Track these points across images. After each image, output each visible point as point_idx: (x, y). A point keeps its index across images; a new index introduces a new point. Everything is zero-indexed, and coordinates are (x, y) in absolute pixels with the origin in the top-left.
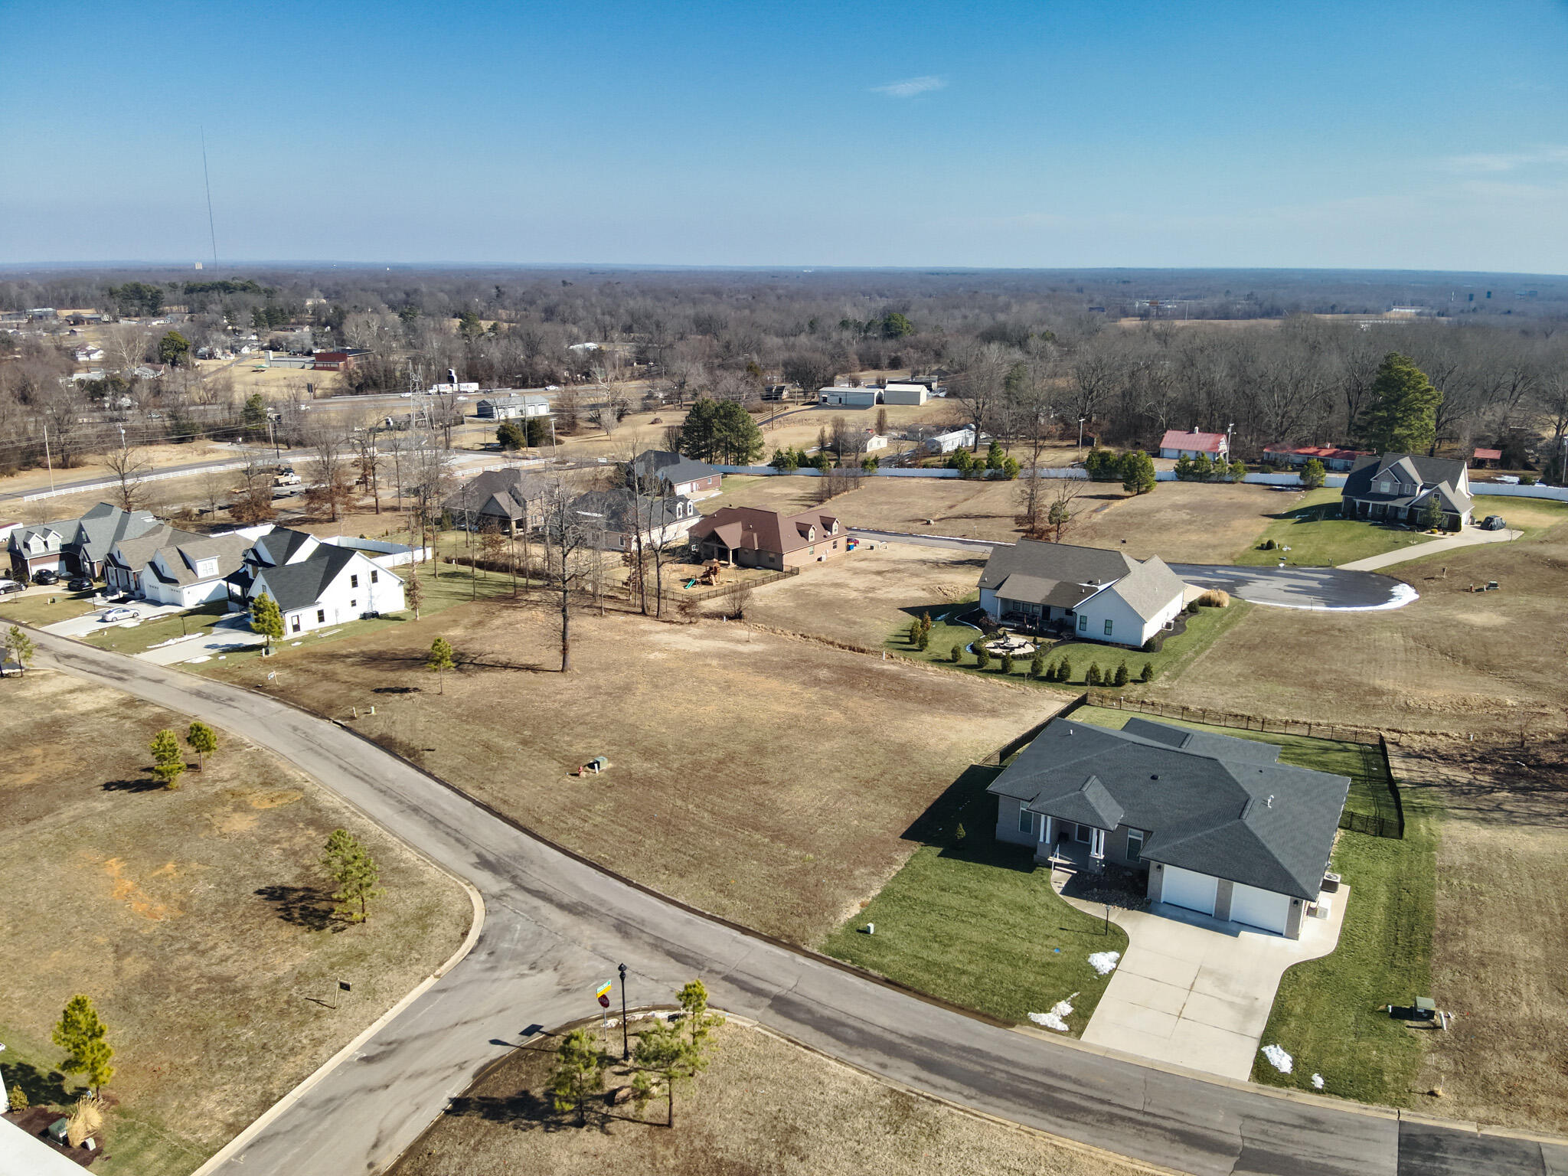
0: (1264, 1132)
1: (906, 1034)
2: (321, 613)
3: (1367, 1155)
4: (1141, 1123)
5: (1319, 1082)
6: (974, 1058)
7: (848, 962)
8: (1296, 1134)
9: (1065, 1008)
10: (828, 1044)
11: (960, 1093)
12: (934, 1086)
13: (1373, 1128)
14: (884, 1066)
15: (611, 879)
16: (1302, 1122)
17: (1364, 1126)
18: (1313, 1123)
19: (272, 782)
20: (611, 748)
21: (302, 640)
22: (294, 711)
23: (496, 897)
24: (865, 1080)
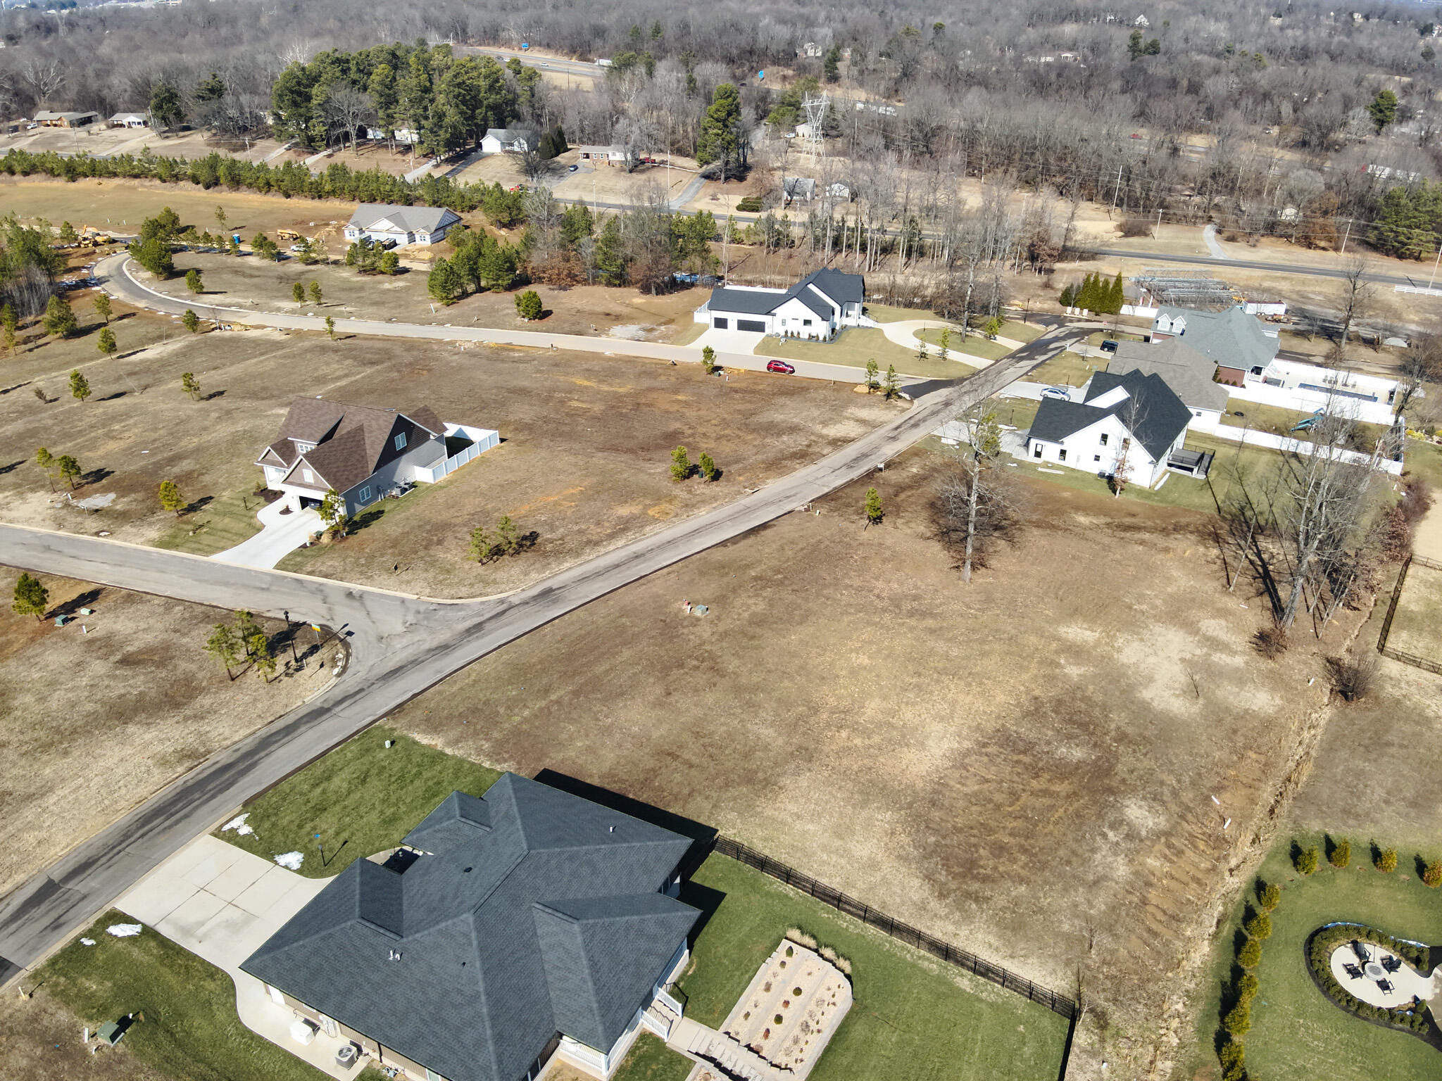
0: (67, 900)
1: (261, 761)
2: (1063, 453)
3: (12, 940)
4: (114, 848)
5: (88, 942)
7: (355, 737)
8: (54, 915)
9: (245, 830)
12: (205, 769)
13: (29, 953)
14: (236, 750)
16: (62, 920)
17: (33, 950)
18: (56, 926)
19: (688, 506)
20: (746, 615)
21: (1021, 464)
22: (826, 490)
23: (502, 601)
24: (228, 742)
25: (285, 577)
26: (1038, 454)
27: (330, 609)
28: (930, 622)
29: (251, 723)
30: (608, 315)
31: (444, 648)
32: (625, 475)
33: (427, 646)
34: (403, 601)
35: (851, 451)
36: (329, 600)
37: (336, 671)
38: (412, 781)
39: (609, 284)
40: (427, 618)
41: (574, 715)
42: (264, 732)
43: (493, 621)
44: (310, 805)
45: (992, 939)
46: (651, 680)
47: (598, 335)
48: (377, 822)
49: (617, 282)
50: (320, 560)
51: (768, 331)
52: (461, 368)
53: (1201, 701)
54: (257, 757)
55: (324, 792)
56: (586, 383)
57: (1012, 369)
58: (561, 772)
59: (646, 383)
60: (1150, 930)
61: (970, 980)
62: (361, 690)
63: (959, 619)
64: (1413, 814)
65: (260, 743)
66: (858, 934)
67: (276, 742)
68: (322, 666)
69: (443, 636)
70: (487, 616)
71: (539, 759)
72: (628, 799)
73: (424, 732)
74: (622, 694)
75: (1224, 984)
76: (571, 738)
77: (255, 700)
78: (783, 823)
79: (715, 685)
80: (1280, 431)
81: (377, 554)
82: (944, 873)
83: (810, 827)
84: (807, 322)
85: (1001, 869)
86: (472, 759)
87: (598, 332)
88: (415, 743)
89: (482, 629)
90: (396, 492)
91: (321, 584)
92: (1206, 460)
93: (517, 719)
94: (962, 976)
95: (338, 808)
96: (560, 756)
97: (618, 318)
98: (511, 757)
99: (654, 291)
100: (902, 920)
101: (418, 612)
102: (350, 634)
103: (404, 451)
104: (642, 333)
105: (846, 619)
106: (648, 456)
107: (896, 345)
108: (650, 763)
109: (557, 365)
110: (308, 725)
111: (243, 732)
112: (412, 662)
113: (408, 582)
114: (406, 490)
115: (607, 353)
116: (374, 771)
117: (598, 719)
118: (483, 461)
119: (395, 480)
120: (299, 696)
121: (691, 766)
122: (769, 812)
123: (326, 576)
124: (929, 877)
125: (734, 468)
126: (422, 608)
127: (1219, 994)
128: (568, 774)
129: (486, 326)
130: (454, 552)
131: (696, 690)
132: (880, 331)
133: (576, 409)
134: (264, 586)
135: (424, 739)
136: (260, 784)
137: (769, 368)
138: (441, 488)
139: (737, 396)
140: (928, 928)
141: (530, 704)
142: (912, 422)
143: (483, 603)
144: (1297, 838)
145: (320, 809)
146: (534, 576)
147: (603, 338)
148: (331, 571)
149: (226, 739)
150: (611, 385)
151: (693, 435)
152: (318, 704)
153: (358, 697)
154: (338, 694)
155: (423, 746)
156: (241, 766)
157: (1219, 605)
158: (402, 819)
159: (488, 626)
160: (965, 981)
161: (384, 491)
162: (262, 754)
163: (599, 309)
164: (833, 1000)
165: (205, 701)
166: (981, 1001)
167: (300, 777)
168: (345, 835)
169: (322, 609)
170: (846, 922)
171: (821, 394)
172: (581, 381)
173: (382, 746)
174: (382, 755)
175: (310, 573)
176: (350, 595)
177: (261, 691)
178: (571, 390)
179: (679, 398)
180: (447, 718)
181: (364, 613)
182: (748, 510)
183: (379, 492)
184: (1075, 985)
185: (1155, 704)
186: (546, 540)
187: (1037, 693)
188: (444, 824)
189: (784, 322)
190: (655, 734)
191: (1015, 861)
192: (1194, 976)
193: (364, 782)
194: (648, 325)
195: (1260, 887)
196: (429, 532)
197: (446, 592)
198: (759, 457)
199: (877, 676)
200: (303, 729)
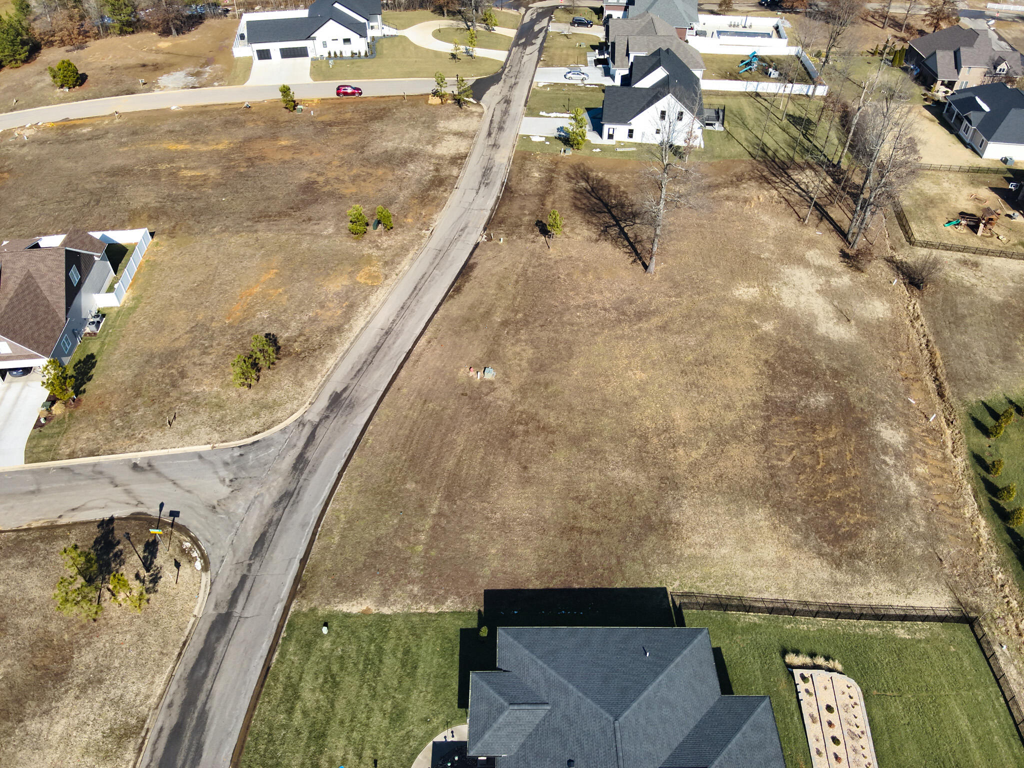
1: (208, 706)
2: (631, 131)
6: (190, 757)
7: (284, 634)
10: (186, 665)
11: (151, 761)
12: (155, 743)
14: (170, 705)
15: (343, 461)
19: (390, 264)
20: (524, 364)
21: (603, 148)
22: (487, 214)
23: (301, 423)
24: (153, 701)
25: (47, 470)
26: (611, 137)
27: (128, 492)
28: (656, 321)
29: (159, 666)
30: (144, 66)
31: (287, 498)
32: (305, 245)
33: (268, 500)
34: (200, 456)
35: (473, 166)
36: (118, 480)
37: (198, 565)
38: (381, 661)
39: (122, 32)
40: (242, 468)
41: (465, 522)
42: (182, 670)
43: (310, 448)
44: (305, 735)
45: (889, 586)
46: (501, 459)
47: (149, 90)
48: (386, 723)
49: (131, 29)
50: (71, 434)
51: (311, 54)
52: (40, 162)
53: (853, 322)
54: (199, 704)
55: (305, 713)
56: (181, 147)
57: (526, 58)
58: (501, 587)
59: (240, 134)
60: (952, 526)
61: (902, 628)
62: (244, 579)
63: (671, 310)
64: (1010, 366)
65: (188, 685)
66: (818, 630)
67: (205, 676)
68: (178, 565)
69: (276, 485)
70: (301, 444)
71: (472, 583)
72: (575, 589)
73: (345, 599)
74: (488, 483)
75: (1010, 545)
76: (482, 548)
77: (141, 636)
78: (704, 557)
79: (553, 443)
80: (733, 76)
81: (128, 409)
82: (825, 544)
83: (724, 551)
84: (347, 41)
85: (852, 522)
86: (415, 609)
87: (149, 86)
88: (347, 616)
89: (306, 463)
90: (88, 329)
91: (95, 465)
92: (721, 114)
93: (420, 548)
94: (896, 627)
95: (335, 726)
96: (487, 571)
97: (158, 68)
98: (447, 592)
99: (174, 31)
100: (832, 601)
101: (226, 464)
102: (174, 514)
103: (80, 284)
104: (192, 80)
105: (599, 339)
106: (304, 217)
107: (428, 50)
108: (565, 546)
109: (135, 133)
110: (224, 641)
111: (160, 681)
112: (270, 523)
113: (188, 432)
114: (99, 323)
115: (173, 108)
116: (335, 668)
117: (488, 518)
118: (151, 265)
119: (83, 317)
120: (184, 612)
121: (598, 533)
122: (687, 552)
123: (92, 454)
124: (820, 554)
125: (393, 209)
126: (227, 458)
127: (1013, 554)
128: (508, 587)
129: (29, 106)
130: (206, 381)
131: (544, 456)
132: (404, 38)
133: (192, 178)
134: (32, 488)
135: (354, 607)
136: (229, 734)
137: (338, 94)
138: (132, 310)
139: (335, 130)
140: (849, 598)
141: (418, 526)
142: (495, 125)
143: (283, 431)
144: (970, 411)
145: (319, 736)
146: (311, 385)
147: (157, 92)
148: (92, 446)
149: (147, 697)
150: (205, 143)
151: (327, 182)
152: (212, 613)
153: (247, 586)
154: (223, 591)
155: (356, 616)
156: (192, 723)
157: (806, 237)
158: (407, 709)
159: (311, 455)
160: (901, 631)
161: (79, 333)
162: (202, 697)
163: (132, 61)
164: (852, 701)
165: (85, 659)
166: (919, 641)
167: (264, 708)
168: (368, 753)
169: (118, 494)
170: (805, 625)
171: (405, 112)
172: (174, 147)
173: (321, 635)
174: (327, 645)
175: (71, 456)
176: (135, 467)
177: (138, 622)
178: (171, 158)
179: (283, 143)
180: (355, 574)
181: (170, 484)
182: (441, 254)
183: (76, 337)
184: (952, 595)
185: (831, 336)
186: (288, 340)
187: (763, 357)
188: (501, 720)
189: (325, 44)
190: (547, 513)
191: (853, 511)
192: (991, 547)
193: (336, 684)
194: (190, 69)
195: (978, 459)
196: (162, 365)
197: (236, 430)
198: (406, 192)
199: (660, 386)
200: (220, 649)
